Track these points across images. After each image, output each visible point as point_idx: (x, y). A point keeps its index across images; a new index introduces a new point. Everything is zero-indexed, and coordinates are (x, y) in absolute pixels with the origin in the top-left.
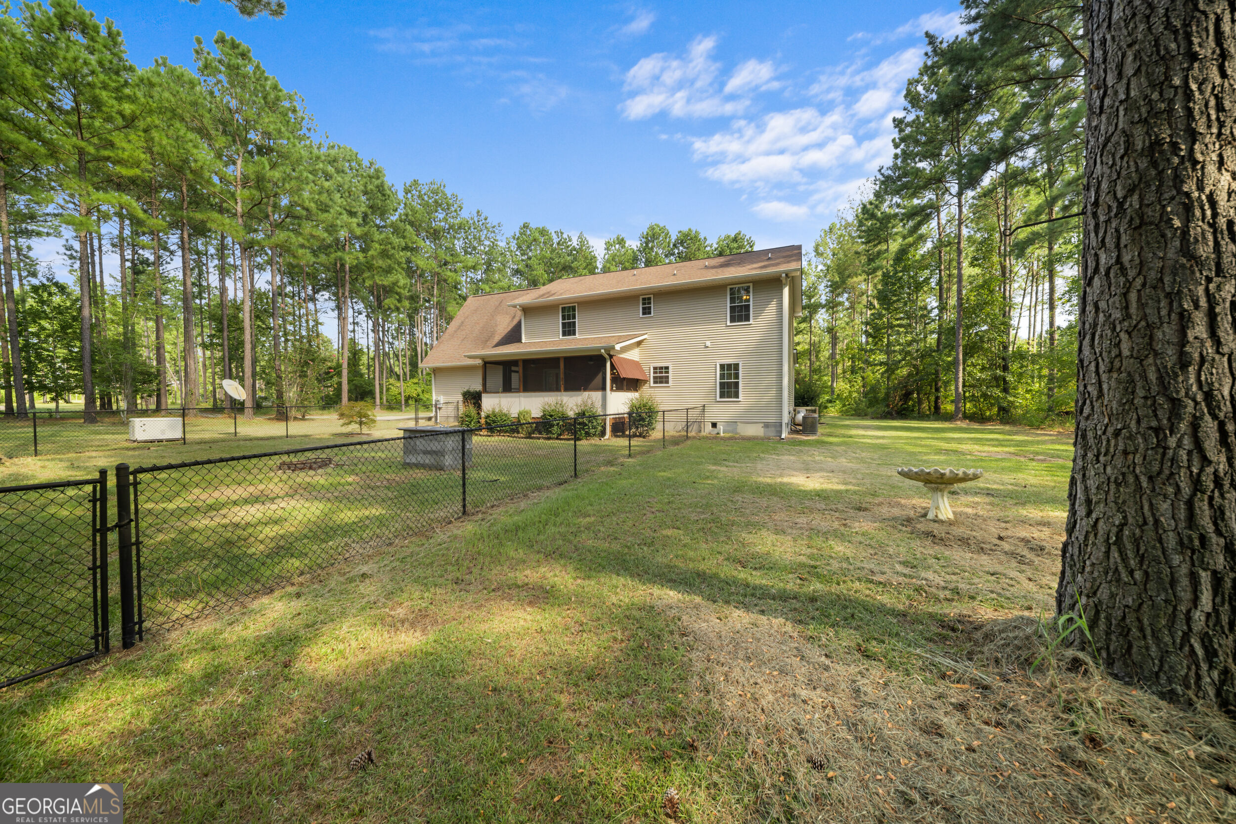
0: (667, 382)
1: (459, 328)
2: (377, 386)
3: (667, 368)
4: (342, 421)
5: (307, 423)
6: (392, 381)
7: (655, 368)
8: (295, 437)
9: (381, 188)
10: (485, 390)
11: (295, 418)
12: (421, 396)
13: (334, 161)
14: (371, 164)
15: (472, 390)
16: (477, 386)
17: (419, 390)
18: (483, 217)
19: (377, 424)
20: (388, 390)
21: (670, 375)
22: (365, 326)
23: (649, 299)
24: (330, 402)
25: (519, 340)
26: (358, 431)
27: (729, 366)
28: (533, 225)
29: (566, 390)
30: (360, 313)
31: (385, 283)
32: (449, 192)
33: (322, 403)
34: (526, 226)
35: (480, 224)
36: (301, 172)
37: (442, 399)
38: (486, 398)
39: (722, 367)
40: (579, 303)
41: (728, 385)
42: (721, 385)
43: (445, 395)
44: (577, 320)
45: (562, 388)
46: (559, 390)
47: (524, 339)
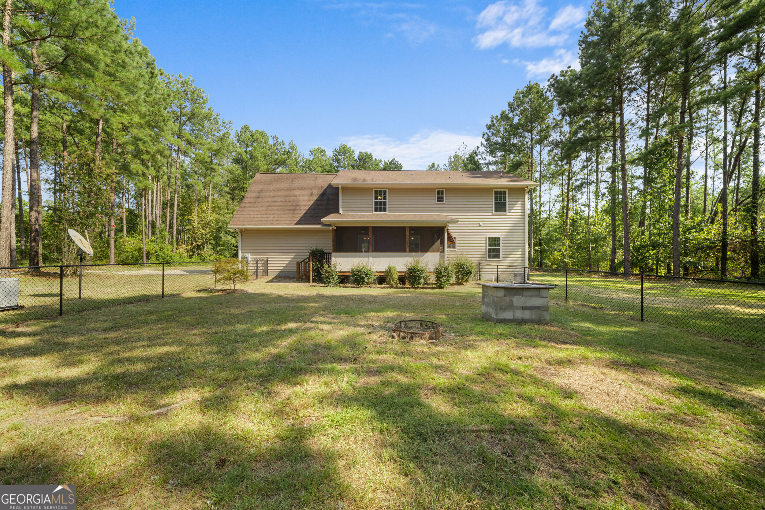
0: (454, 247)
1: (258, 197)
10: (334, 250)
23: (442, 191)
25: (338, 212)
27: (494, 239)
29: (411, 251)
34: (246, 128)
37: (250, 257)
38: (336, 257)
39: (490, 238)
40: (389, 189)
41: (494, 250)
42: (490, 250)
43: (253, 253)
44: (387, 201)
45: (408, 249)
46: (405, 251)
47: (341, 211)
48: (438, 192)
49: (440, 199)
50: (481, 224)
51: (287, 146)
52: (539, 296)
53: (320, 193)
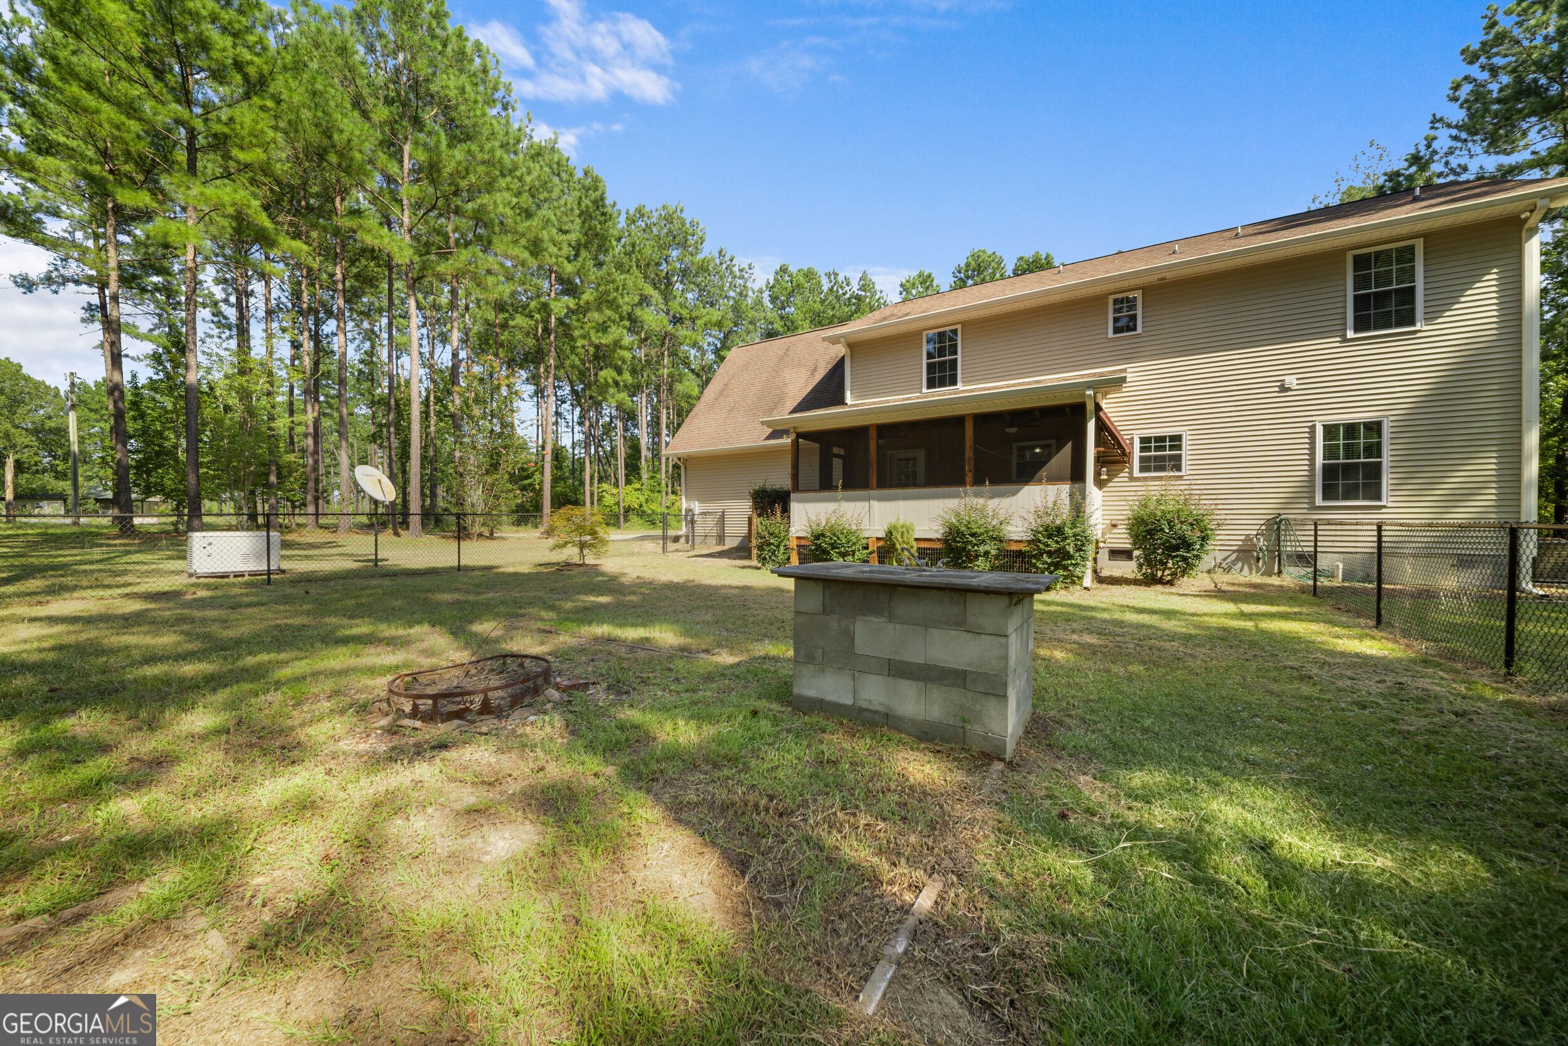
0: (1178, 468)
1: (721, 393)
2: (588, 494)
3: (1177, 438)
4: (551, 542)
5: (495, 543)
6: (605, 486)
7: (1144, 440)
8: (473, 569)
9: (599, 203)
10: (796, 488)
11: (480, 535)
12: (645, 508)
13: (539, 154)
14: (586, 174)
15: (769, 487)
16: (780, 479)
17: (642, 499)
18: (727, 258)
19: (611, 548)
20: (600, 499)
21: (1186, 453)
22: (569, 417)
23: (1132, 298)
24: (526, 514)
25: (841, 401)
26: (576, 560)
27: (1351, 429)
28: (793, 269)
30: (564, 402)
31: (603, 341)
32: (687, 216)
33: (515, 517)
34: (783, 270)
35: (724, 265)
36: (492, 150)
37: (697, 507)
38: (799, 501)
39: (1330, 431)
40: (964, 324)
41: (1349, 470)
42: (1328, 471)
43: (703, 500)
44: (959, 356)
45: (969, 477)
46: (961, 482)
47: (849, 399)
48: (1116, 301)
49: (1125, 326)
50: (1291, 381)
51: (855, 287)
52: (960, 624)
53: (830, 367)
